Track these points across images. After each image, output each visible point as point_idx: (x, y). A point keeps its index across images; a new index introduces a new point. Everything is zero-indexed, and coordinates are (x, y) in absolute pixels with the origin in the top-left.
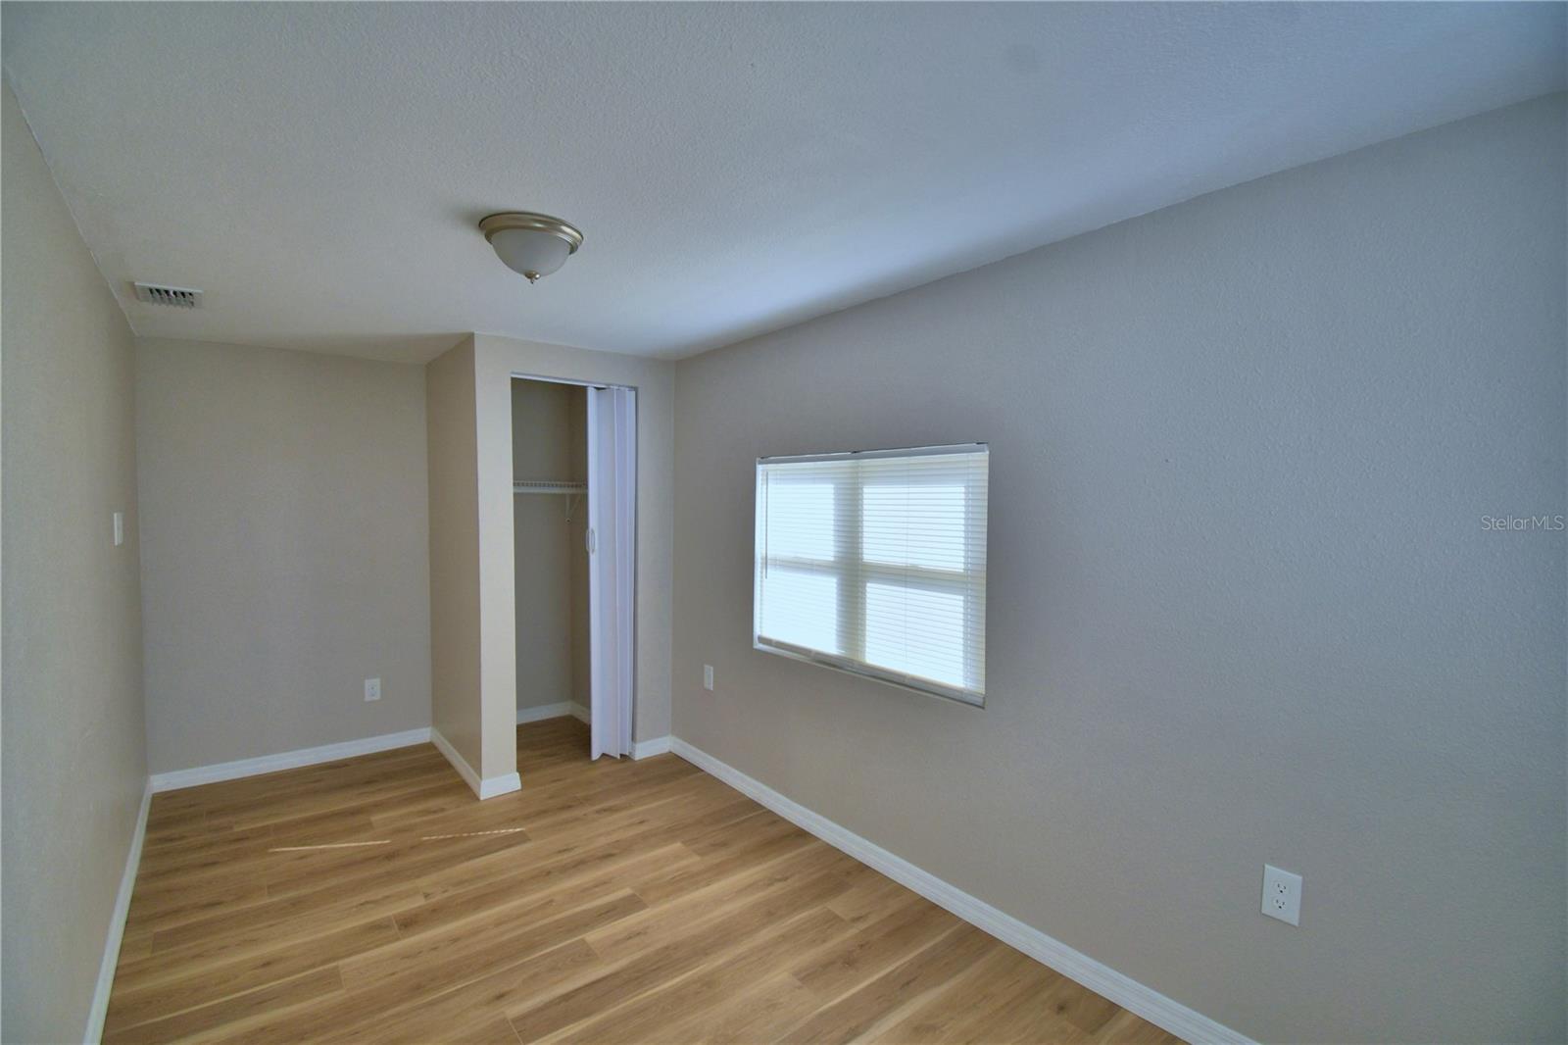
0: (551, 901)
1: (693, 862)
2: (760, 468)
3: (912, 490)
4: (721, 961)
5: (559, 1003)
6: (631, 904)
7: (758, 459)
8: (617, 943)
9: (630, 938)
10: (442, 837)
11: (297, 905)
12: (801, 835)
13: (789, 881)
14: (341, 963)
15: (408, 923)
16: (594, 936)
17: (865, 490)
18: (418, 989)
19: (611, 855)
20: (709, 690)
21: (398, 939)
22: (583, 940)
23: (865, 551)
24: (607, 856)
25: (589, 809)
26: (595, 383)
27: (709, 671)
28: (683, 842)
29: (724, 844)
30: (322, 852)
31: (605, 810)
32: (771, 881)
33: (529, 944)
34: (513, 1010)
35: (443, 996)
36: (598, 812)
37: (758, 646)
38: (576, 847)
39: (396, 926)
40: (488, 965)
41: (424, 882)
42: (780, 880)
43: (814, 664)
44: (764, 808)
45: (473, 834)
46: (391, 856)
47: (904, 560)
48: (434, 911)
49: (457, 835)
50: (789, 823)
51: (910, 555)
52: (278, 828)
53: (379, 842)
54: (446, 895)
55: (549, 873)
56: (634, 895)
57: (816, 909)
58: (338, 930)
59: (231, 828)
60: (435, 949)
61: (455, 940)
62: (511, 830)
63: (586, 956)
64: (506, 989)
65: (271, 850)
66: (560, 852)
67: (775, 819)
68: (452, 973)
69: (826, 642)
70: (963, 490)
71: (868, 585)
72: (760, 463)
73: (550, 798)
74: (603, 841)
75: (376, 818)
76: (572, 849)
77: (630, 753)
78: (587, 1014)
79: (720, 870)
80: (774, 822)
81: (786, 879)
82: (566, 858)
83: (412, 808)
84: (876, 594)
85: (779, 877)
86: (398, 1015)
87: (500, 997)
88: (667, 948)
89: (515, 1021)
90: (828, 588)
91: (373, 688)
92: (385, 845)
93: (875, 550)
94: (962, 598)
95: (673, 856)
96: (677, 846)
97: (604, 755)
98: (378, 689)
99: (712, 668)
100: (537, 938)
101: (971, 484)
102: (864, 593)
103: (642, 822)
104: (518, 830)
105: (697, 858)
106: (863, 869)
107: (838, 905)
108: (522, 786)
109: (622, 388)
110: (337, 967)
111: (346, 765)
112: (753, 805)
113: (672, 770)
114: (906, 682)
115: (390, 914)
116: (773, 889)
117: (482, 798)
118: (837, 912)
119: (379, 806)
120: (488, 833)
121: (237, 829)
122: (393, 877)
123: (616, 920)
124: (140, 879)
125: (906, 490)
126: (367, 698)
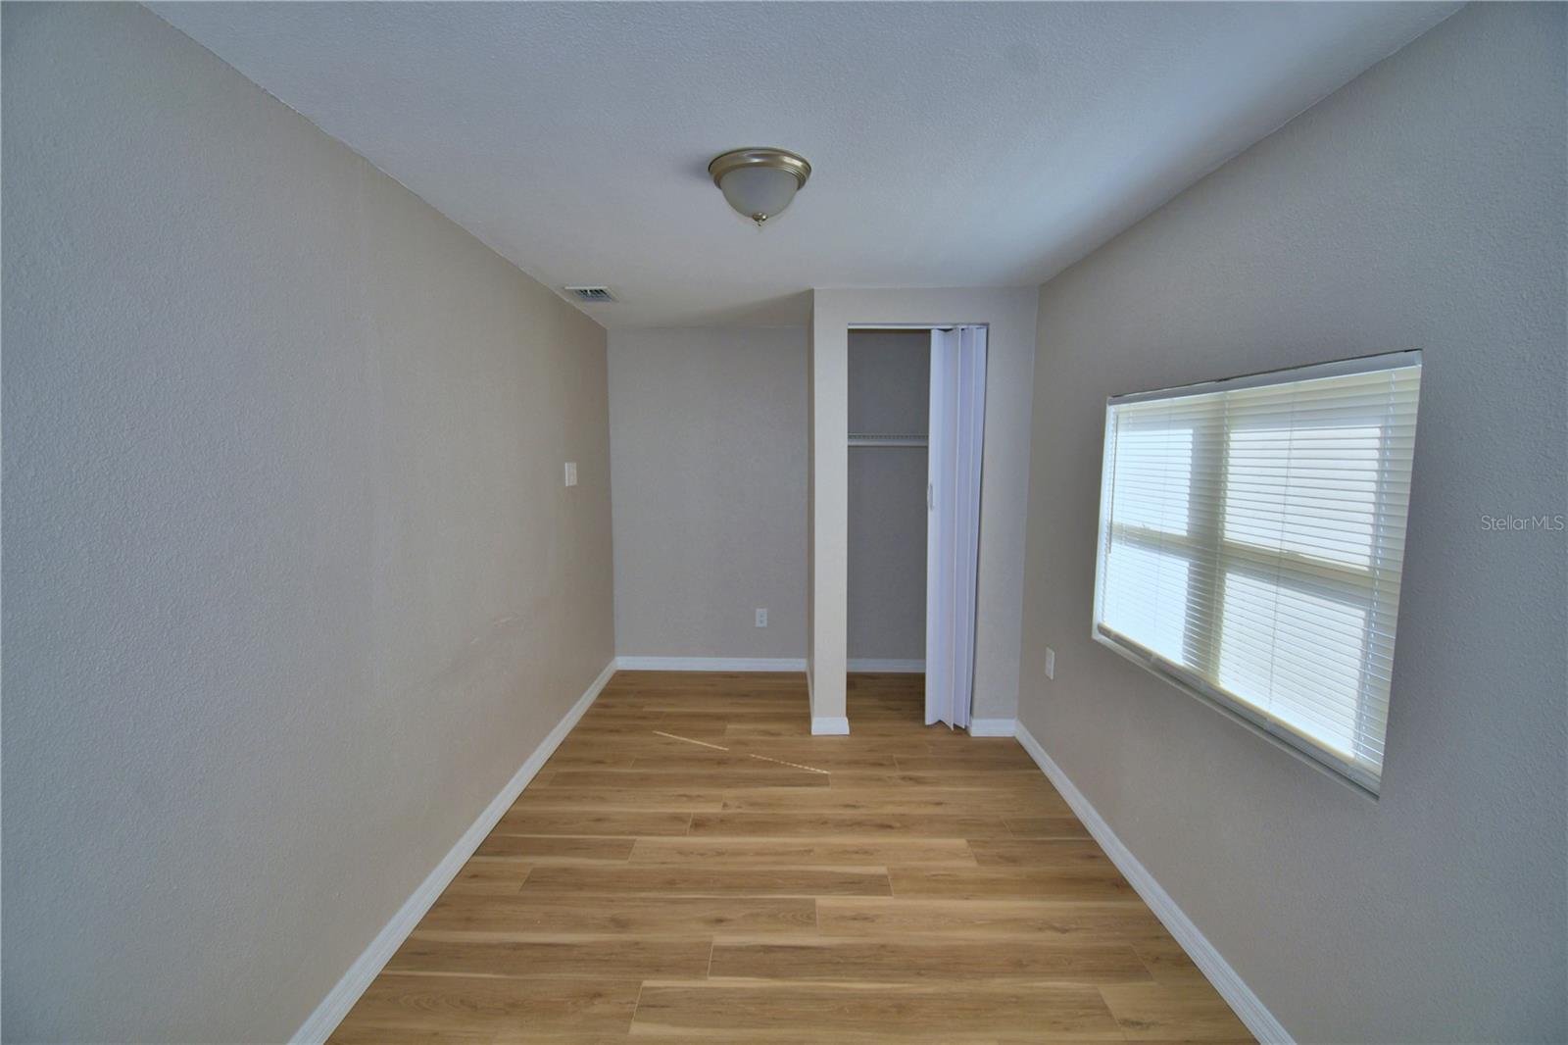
0: (810, 851)
1: (967, 866)
2: (1112, 411)
3: (1297, 434)
4: (930, 990)
5: (759, 951)
6: (877, 885)
7: (1110, 398)
8: (843, 918)
9: (855, 919)
10: (765, 758)
11: (645, 780)
12: (1120, 885)
13: (1067, 935)
14: (639, 838)
15: (700, 824)
16: (824, 901)
17: (1233, 436)
18: (671, 884)
19: (890, 827)
20: (1048, 678)
21: (684, 835)
22: (814, 900)
23: (1228, 526)
24: (885, 826)
25: (897, 773)
26: (937, 324)
27: (1051, 655)
28: (969, 841)
29: (1013, 860)
30: (683, 743)
31: (911, 779)
32: (1045, 926)
33: (768, 883)
34: (723, 939)
35: (681, 899)
36: (904, 778)
37: (1097, 636)
38: (863, 806)
39: (690, 824)
40: (729, 888)
41: (729, 793)
42: (1056, 929)
43: (1154, 673)
44: (1089, 835)
45: (788, 764)
46: (721, 762)
47: (1277, 544)
48: (722, 821)
49: (776, 761)
50: (1111, 864)
51: (1288, 536)
52: (669, 716)
53: (721, 748)
54: (739, 810)
55: (825, 823)
56: (886, 877)
57: (1081, 985)
58: (652, 811)
59: (642, 707)
60: (702, 855)
61: (720, 854)
62: (819, 771)
63: (806, 917)
64: (728, 917)
65: (655, 732)
66: (847, 806)
67: (1094, 852)
68: (701, 882)
69: (1170, 646)
70: (1377, 432)
71: (1228, 575)
72: (1110, 404)
73: (871, 750)
74: (890, 809)
75: (731, 727)
76: (859, 807)
77: (966, 727)
78: (773, 976)
79: (990, 888)
80: (1093, 857)
81: (1064, 931)
82: (848, 813)
83: (762, 727)
84: (1239, 591)
85: (1057, 925)
86: (643, 899)
87: (720, 921)
88: (883, 946)
89: (716, 949)
90: (1177, 571)
91: (761, 617)
92: (725, 752)
93: (1240, 528)
94: (1362, 614)
95: (952, 852)
96: (960, 842)
97: (940, 721)
98: (765, 618)
99: (1053, 654)
100: (780, 881)
101: (1391, 423)
102: (1221, 587)
103: (939, 804)
104: (825, 772)
105: (973, 864)
106: (1182, 962)
107: (1117, 995)
108: (850, 732)
109: (971, 327)
110: (635, 840)
111: (736, 677)
112: (1077, 827)
113: (1009, 757)
114: (1267, 726)
115: (692, 811)
116: (1040, 936)
117: (813, 733)
118: (1108, 1002)
119: (739, 718)
120: (800, 766)
121: (647, 709)
122: (713, 781)
123: (854, 894)
124: (576, 730)
125: (1287, 435)
126: (758, 624)
